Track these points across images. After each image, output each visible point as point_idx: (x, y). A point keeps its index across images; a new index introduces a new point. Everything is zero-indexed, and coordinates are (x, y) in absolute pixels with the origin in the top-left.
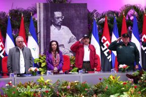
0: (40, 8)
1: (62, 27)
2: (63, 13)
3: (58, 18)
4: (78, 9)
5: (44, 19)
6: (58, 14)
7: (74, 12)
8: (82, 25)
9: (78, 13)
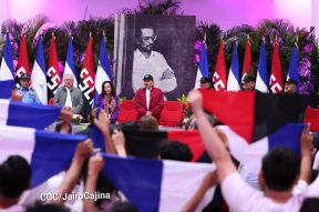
0: (119, 22)
1: (153, 53)
2: (155, 31)
3: (147, 38)
4: (181, 24)
5: (124, 39)
6: (147, 32)
7: (172, 29)
8: (185, 51)
9: (180, 32)
